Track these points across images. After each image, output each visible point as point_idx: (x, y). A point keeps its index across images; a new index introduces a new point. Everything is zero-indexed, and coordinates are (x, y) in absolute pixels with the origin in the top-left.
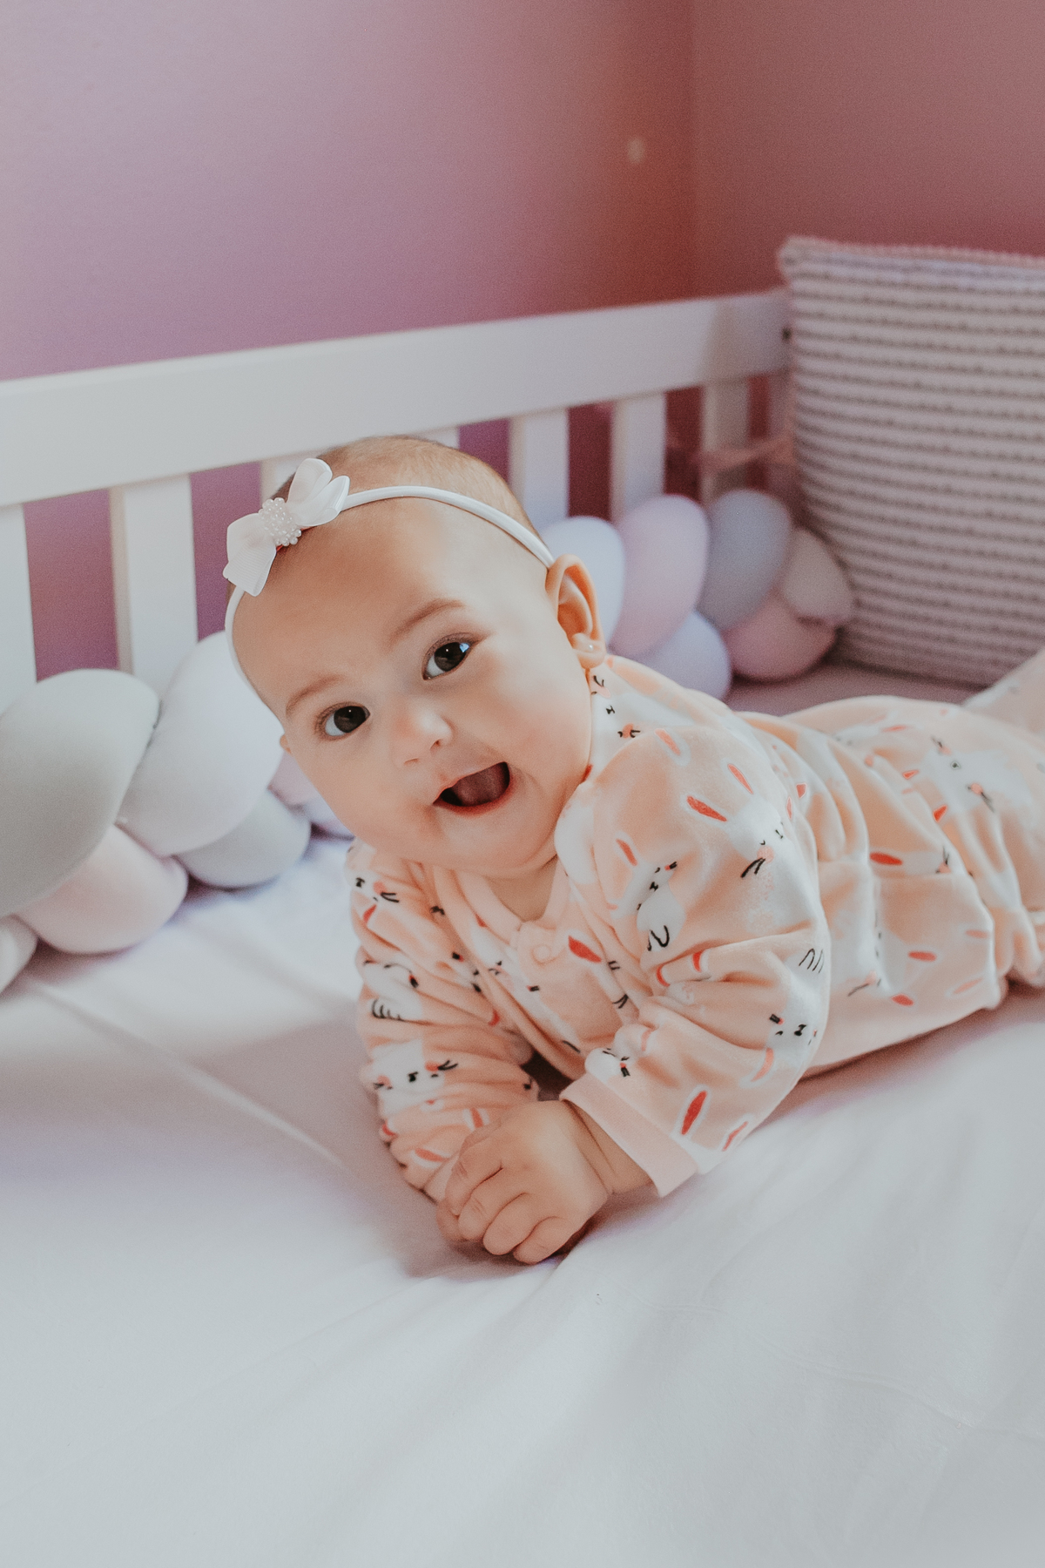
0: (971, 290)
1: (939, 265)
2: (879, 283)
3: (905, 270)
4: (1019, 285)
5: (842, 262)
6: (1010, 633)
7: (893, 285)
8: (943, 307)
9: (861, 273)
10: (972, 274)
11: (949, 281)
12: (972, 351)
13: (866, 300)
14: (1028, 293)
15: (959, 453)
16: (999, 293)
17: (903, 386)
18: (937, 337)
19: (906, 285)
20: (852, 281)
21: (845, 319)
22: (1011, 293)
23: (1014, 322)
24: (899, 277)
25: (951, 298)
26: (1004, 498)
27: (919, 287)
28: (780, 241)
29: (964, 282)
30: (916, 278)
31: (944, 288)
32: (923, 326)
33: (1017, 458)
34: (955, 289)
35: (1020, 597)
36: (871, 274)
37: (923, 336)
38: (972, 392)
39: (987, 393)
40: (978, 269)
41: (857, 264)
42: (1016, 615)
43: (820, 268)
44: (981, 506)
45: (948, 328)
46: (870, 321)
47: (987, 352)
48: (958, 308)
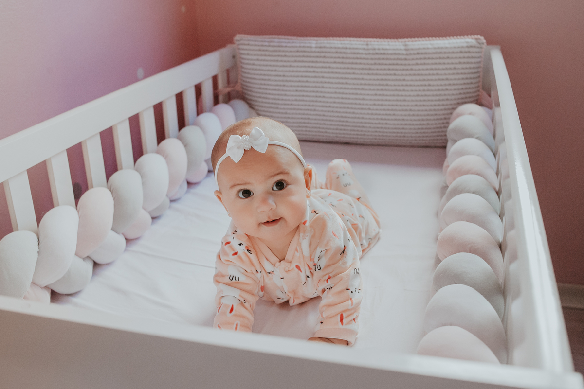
0: (286, 46)
1: (277, 40)
2: (262, 46)
3: (269, 42)
4: (298, 45)
5: (251, 41)
6: (303, 127)
7: (266, 46)
8: (280, 51)
9: (257, 43)
10: (285, 42)
11: (280, 44)
12: (288, 61)
13: (260, 50)
14: (300, 47)
15: (287, 86)
16: (293, 47)
17: (272, 71)
18: (280, 59)
19: (269, 46)
20: (255, 45)
21: (255, 55)
22: (296, 47)
23: (298, 54)
24: (267, 44)
25: (282, 49)
26: (299, 96)
27: (273, 46)
28: (234, 36)
29: (284, 44)
30: (271, 44)
31: (279, 46)
32: (275, 56)
33: (302, 86)
34: (282, 46)
35: (305, 119)
36: (260, 43)
37: (276, 58)
38: (289, 71)
39: (293, 71)
40: (287, 41)
41: (255, 41)
42: (304, 123)
43: (246, 42)
44: (294, 98)
45: (282, 56)
46: (262, 55)
47: (292, 61)
48: (283, 51)
